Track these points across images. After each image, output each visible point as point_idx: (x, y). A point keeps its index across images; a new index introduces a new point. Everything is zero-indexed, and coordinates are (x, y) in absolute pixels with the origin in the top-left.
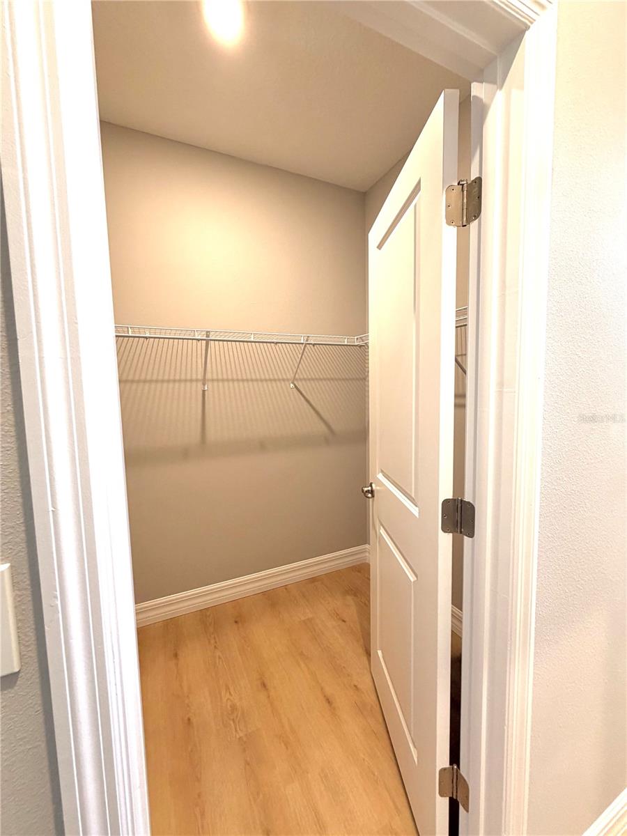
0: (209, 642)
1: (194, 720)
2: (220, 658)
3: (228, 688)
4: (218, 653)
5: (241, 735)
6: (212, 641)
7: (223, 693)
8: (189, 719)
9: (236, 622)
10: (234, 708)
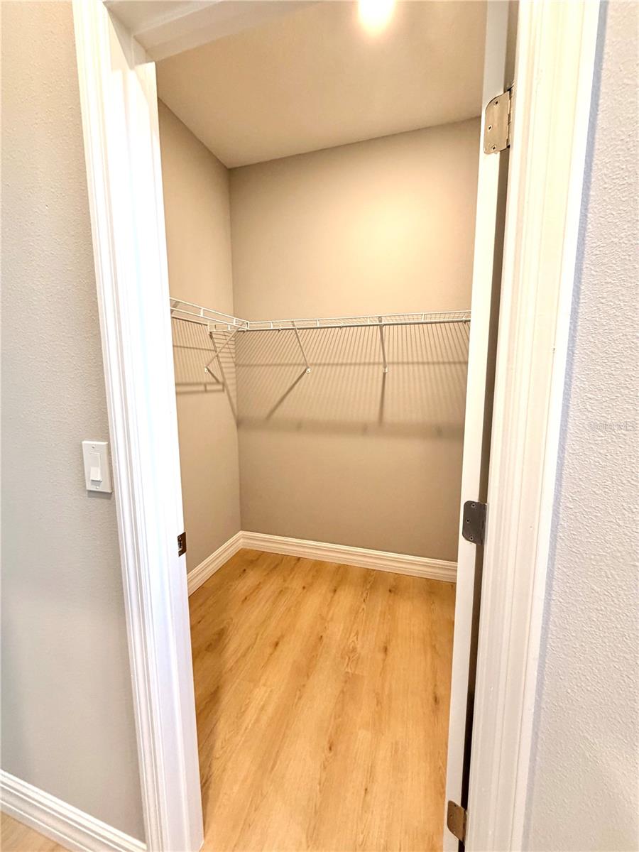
0: (362, 593)
1: (325, 640)
2: (363, 609)
3: (357, 634)
4: (364, 606)
5: (350, 671)
6: (365, 595)
7: (353, 634)
8: (321, 637)
9: (390, 591)
10: (354, 650)
